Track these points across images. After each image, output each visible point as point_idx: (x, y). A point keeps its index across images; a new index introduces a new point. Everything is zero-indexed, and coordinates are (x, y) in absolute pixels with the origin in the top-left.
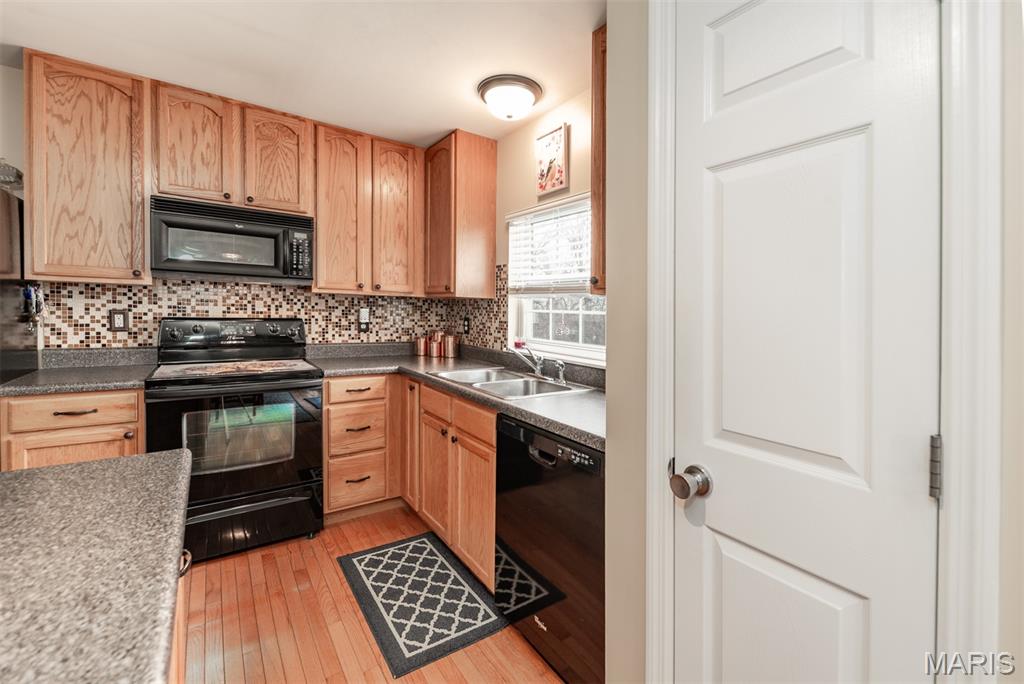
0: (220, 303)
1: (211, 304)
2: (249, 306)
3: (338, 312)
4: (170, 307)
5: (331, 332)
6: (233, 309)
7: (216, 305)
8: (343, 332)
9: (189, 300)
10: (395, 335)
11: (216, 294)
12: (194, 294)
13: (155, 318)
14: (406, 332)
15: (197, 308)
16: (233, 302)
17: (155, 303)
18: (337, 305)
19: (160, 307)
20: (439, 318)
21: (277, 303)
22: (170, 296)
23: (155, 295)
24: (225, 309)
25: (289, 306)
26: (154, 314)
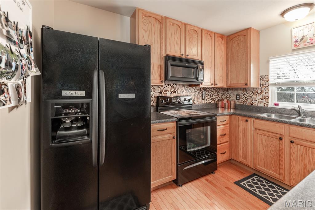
0: (170, 91)
1: (168, 91)
2: (176, 91)
3: (197, 93)
4: (158, 92)
5: (196, 100)
6: (173, 93)
7: (169, 91)
8: (198, 100)
9: (162, 90)
10: (211, 101)
11: (169, 88)
12: (164, 88)
13: (155, 96)
14: (214, 99)
15: (165, 93)
16: (173, 91)
17: (155, 91)
18: (197, 91)
19: (156, 93)
20: (221, 95)
21: (183, 90)
22: (158, 89)
23: (155, 89)
24: (171, 93)
25: (185, 92)
26: (155, 95)
